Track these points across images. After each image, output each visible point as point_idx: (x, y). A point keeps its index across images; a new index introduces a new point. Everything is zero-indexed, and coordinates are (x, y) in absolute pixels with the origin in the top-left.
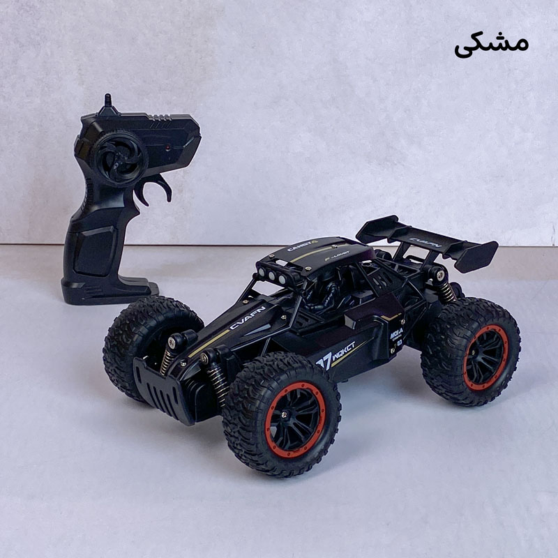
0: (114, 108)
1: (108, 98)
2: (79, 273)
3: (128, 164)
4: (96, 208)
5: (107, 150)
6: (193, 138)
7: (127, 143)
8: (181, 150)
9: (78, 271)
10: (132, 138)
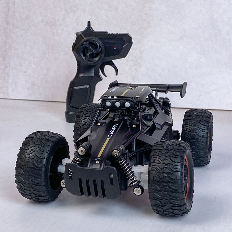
0: (91, 28)
1: (89, 23)
2: (72, 107)
3: (94, 53)
4: (81, 75)
5: (84, 46)
6: (128, 43)
7: (94, 43)
8: (122, 49)
9: (71, 106)
10: (97, 41)
